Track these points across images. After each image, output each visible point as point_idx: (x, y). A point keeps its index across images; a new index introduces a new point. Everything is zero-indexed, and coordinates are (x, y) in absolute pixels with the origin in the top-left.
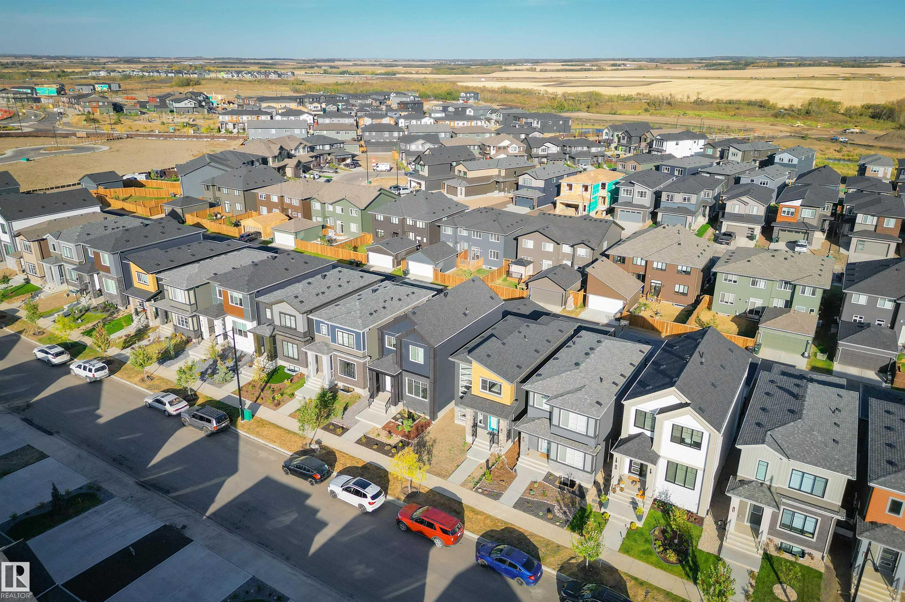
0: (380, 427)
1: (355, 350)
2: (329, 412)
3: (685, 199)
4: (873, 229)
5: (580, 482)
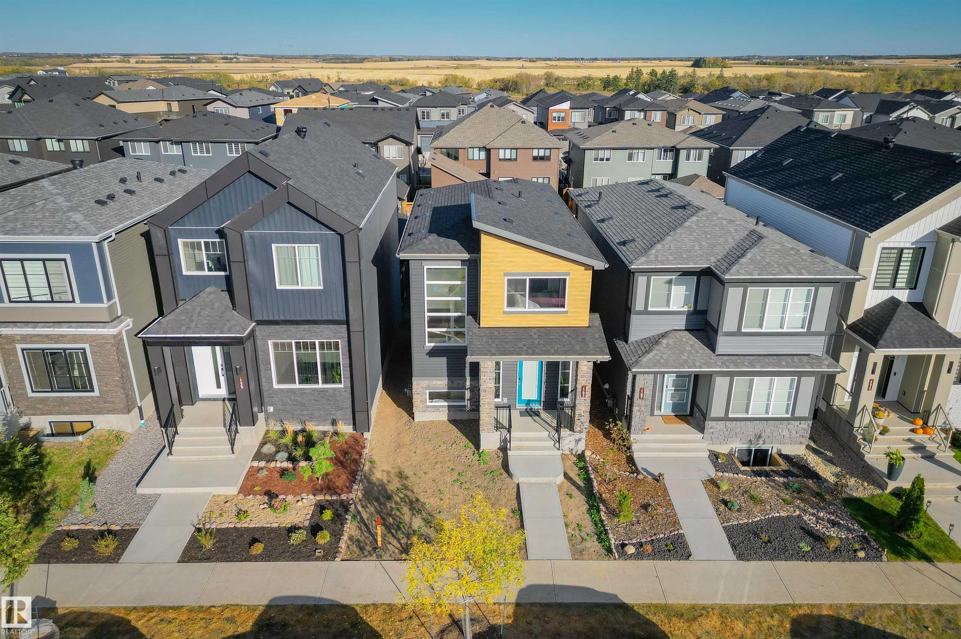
0: (233, 490)
1: (78, 304)
3: (443, 115)
5: (779, 446)
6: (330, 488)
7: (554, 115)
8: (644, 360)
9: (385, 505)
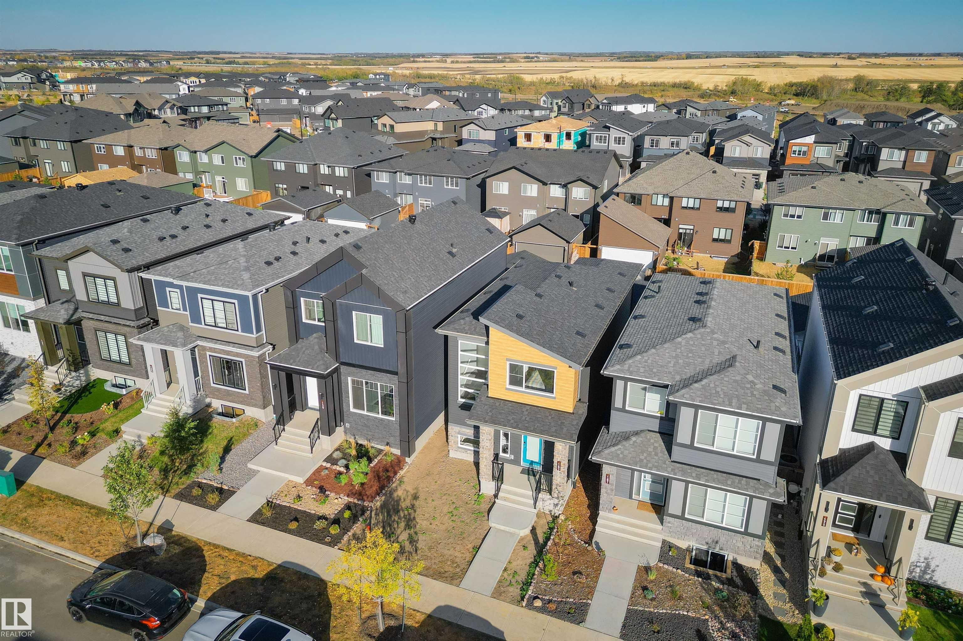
0: (300, 480)
1: (240, 333)
2: (192, 459)
3: (672, 144)
4: (900, 166)
5: (735, 556)
6: (360, 495)
7: (794, 148)
8: (607, 451)
9: (391, 517)
